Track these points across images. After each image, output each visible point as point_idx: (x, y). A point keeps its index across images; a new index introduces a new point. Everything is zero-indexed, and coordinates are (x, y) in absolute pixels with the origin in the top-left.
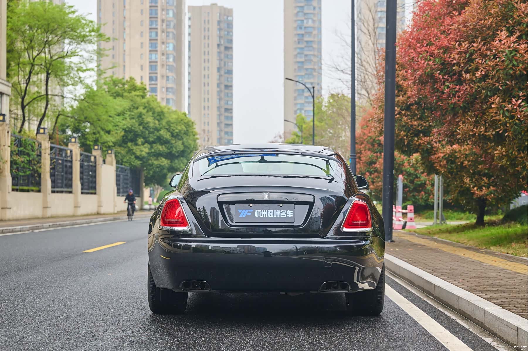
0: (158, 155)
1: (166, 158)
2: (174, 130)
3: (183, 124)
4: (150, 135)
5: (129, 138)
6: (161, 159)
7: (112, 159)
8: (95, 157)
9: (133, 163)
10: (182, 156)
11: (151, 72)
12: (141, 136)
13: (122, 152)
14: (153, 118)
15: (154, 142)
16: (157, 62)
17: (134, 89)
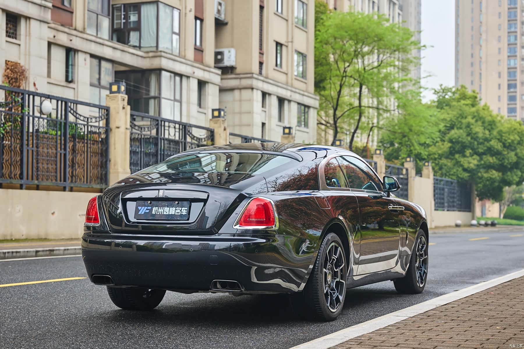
0: (489, 167)
1: (497, 170)
2: (506, 140)
3: (516, 133)
4: (480, 146)
5: (456, 149)
6: (491, 172)
7: (429, 171)
8: (407, 170)
9: (459, 175)
10: (517, 168)
11: (509, 78)
12: (469, 147)
13: (449, 164)
14: (483, 128)
15: (484, 154)
16: (516, 68)
17: (464, 98)
